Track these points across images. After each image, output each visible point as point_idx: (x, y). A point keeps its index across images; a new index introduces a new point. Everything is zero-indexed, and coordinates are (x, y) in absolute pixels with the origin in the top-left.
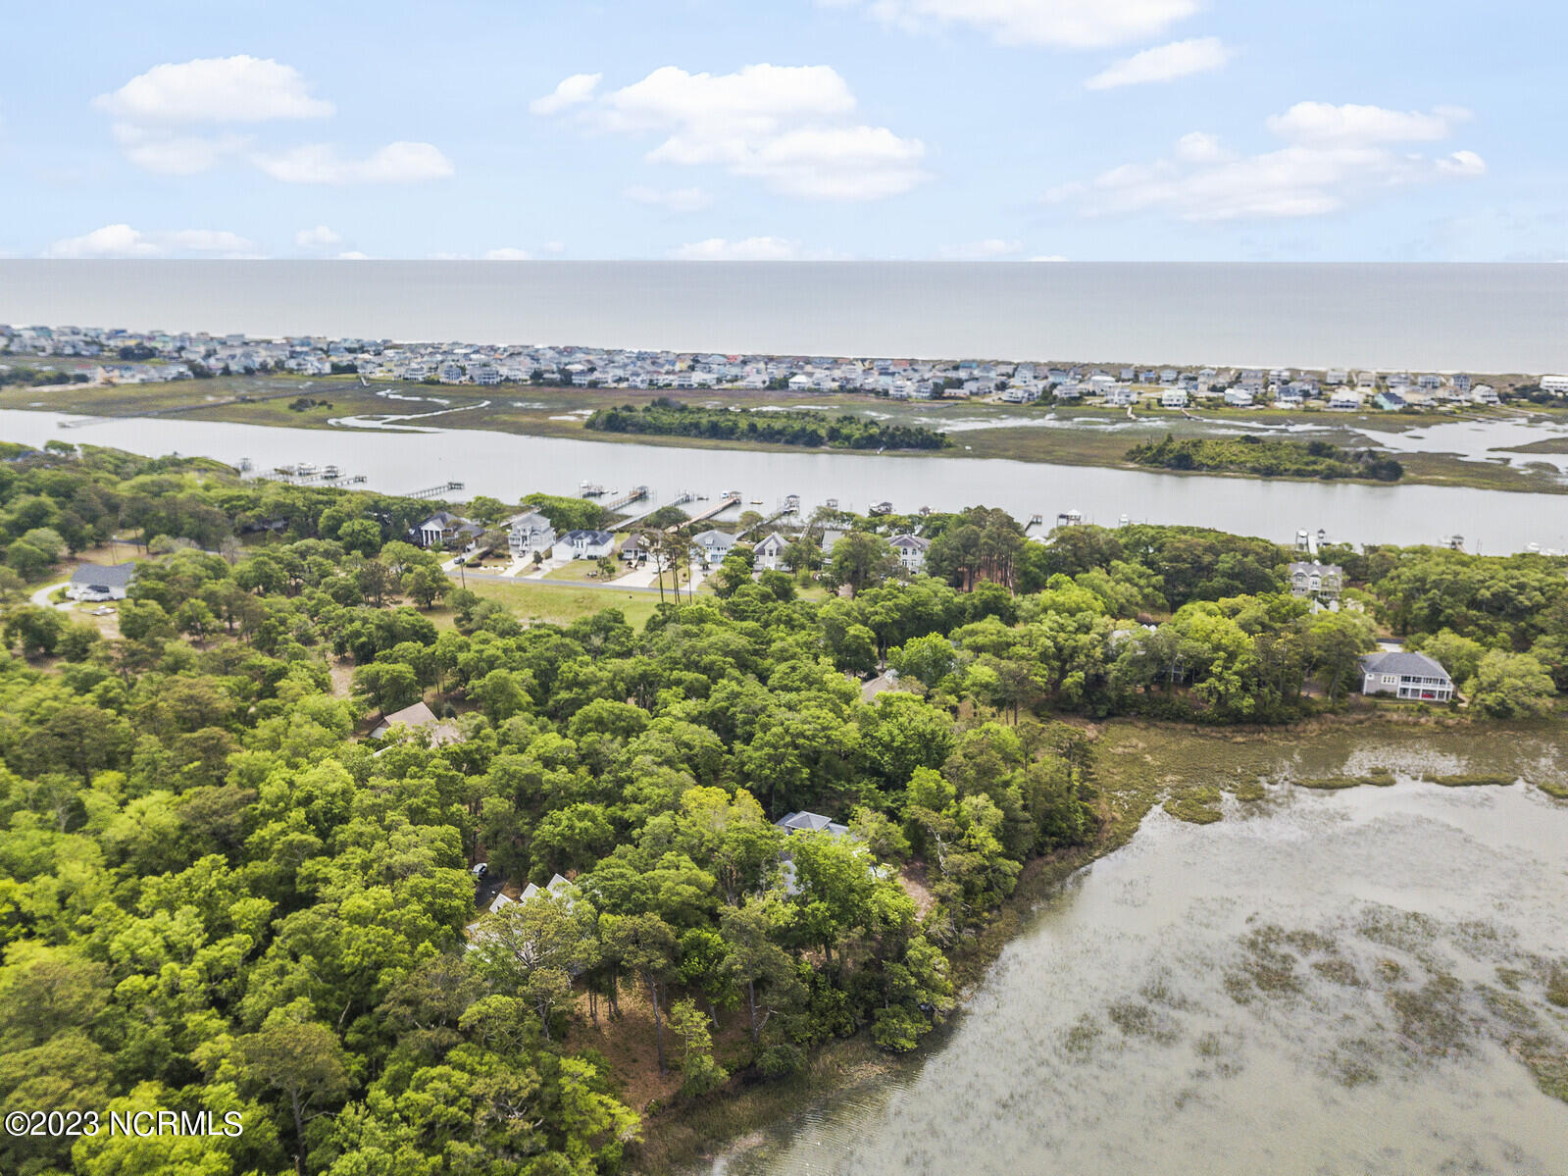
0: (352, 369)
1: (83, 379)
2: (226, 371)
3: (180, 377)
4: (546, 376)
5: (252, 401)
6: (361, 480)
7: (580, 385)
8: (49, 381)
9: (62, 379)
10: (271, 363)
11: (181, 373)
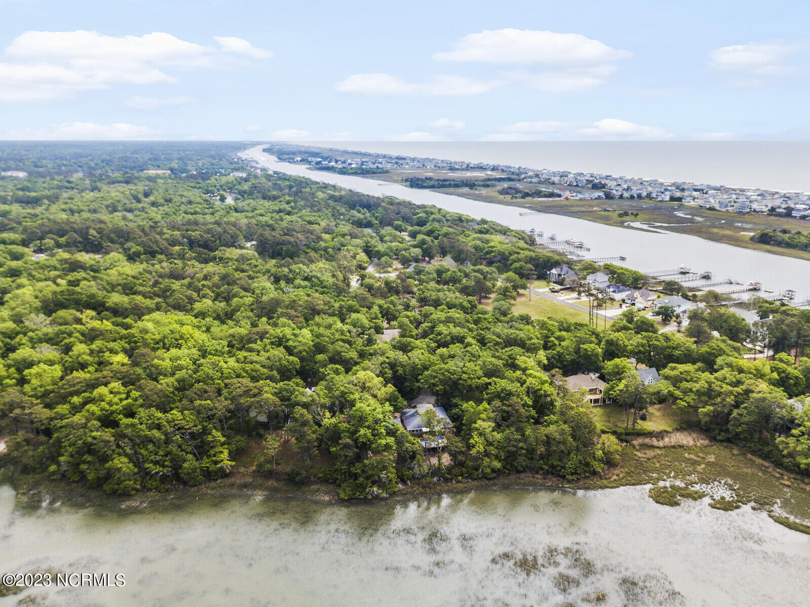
0: (680, 199)
1: (559, 196)
2: (621, 197)
3: (599, 198)
4: (778, 210)
5: (608, 211)
6: (623, 259)
7: (795, 217)
8: (545, 196)
9: (551, 195)
10: (644, 194)
11: (599, 196)
